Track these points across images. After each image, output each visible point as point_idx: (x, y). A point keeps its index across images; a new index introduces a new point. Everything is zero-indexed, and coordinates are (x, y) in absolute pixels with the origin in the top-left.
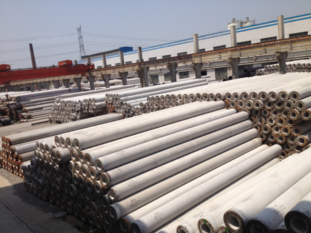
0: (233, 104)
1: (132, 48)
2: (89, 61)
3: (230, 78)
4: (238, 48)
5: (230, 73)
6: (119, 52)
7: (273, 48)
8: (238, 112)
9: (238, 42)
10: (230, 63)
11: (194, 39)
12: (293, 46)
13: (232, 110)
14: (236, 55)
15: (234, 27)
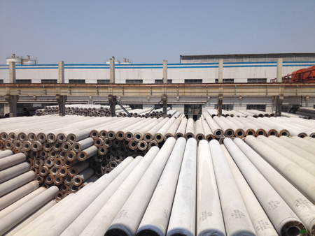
0: (9, 145)
3: (7, 116)
4: (17, 85)
5: (7, 110)
8: (14, 153)
9: (17, 78)
10: (7, 100)
13: (8, 151)
14: (15, 92)
15: (13, 63)
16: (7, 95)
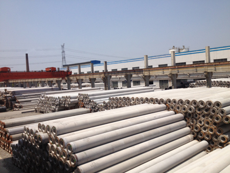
0: (172, 108)
1: (100, 61)
2: (68, 69)
3: (171, 88)
4: (177, 67)
5: (170, 84)
6: (91, 64)
7: (202, 68)
8: (176, 114)
9: (176, 62)
10: (171, 77)
11: (145, 59)
12: (217, 68)
13: (172, 112)
14: (175, 72)
15: (174, 52)
16: (170, 74)
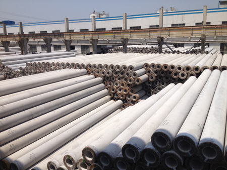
1: (14, 22)
3: (91, 53)
4: (97, 32)
5: (91, 50)
8: (96, 77)
9: (97, 28)
10: (91, 43)
13: (92, 76)
14: (95, 37)
15: (94, 17)
16: (91, 39)
